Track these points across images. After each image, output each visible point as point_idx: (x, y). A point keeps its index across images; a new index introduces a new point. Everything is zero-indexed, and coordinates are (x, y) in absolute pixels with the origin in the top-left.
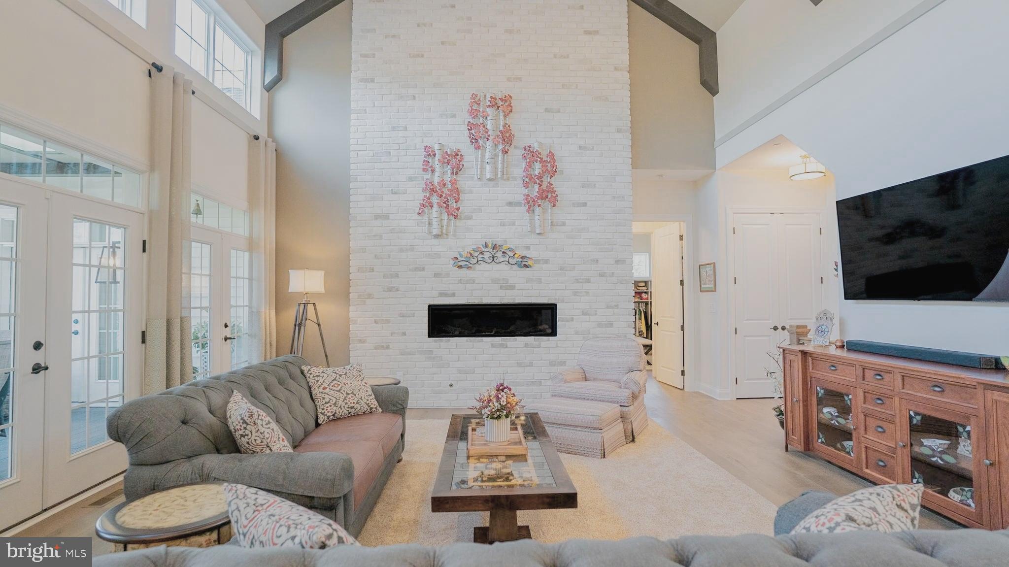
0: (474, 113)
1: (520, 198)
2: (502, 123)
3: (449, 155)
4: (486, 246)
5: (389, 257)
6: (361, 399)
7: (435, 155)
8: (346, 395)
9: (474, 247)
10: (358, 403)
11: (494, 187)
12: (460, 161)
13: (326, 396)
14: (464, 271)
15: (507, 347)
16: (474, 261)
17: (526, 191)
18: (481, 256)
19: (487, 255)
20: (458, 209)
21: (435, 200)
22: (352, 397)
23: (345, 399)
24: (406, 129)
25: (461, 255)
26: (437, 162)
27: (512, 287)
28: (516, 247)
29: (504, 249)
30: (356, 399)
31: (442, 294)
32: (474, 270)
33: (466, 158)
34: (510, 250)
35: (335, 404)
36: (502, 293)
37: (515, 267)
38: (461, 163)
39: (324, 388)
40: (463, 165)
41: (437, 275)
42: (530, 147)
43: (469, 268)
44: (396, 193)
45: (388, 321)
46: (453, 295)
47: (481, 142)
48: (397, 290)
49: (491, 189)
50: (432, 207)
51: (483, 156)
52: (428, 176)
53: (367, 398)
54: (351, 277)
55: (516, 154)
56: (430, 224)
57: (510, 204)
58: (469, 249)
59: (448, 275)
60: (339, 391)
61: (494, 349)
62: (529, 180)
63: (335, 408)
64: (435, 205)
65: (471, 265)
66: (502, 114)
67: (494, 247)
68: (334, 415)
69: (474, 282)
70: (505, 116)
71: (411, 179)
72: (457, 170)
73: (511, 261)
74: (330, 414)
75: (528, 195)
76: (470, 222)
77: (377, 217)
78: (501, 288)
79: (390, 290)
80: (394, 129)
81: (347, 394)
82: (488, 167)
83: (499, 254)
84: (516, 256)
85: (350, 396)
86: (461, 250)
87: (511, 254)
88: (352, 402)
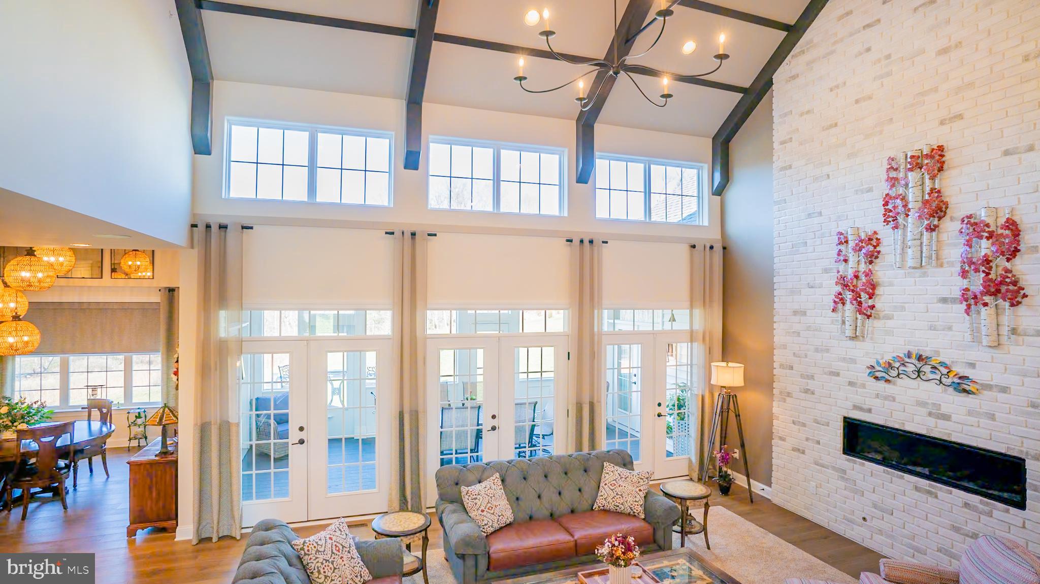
0: (893, 181)
1: (957, 294)
2: (928, 190)
3: (861, 241)
4: (909, 355)
5: (806, 356)
6: (626, 502)
7: (847, 242)
8: (615, 495)
9: (895, 355)
10: (622, 504)
11: (920, 277)
12: (875, 247)
13: (603, 491)
14: (881, 384)
15: (936, 497)
16: (894, 373)
17: (965, 283)
18: (902, 368)
19: (910, 368)
20: (873, 307)
21: (848, 296)
22: (620, 498)
23: (614, 498)
24: (820, 214)
25: (878, 363)
26: (850, 250)
27: (946, 417)
28: (953, 362)
29: (933, 363)
30: (622, 501)
31: (856, 407)
32: (894, 384)
33: (884, 242)
34: (942, 364)
35: (605, 499)
36: (931, 422)
37: (951, 389)
38: (878, 249)
39: (606, 484)
40: (879, 252)
41: (851, 384)
42: (970, 217)
43: (887, 381)
44: (812, 287)
45: (804, 425)
46: (870, 411)
47: (900, 219)
48: (813, 393)
49: (917, 279)
50: (844, 304)
51: (904, 236)
52: (842, 266)
53: (632, 503)
54: (775, 372)
55: (951, 227)
56: (844, 322)
57: (944, 300)
58: (888, 357)
59: (863, 386)
60: (612, 490)
61: (918, 493)
62: (969, 266)
63: (605, 502)
64: (848, 302)
65: (890, 378)
66: (927, 177)
67: (920, 358)
68: (603, 506)
69: (894, 400)
70: (933, 178)
71: (826, 271)
72: (872, 257)
73: (944, 380)
74: (600, 505)
75: (967, 290)
76: (889, 323)
77: (795, 313)
78: (930, 414)
79: (807, 391)
80: (810, 216)
81: (617, 494)
82: (910, 251)
83: (927, 369)
84: (951, 375)
85: (618, 496)
86: (879, 357)
87: (945, 371)
88: (618, 501)
